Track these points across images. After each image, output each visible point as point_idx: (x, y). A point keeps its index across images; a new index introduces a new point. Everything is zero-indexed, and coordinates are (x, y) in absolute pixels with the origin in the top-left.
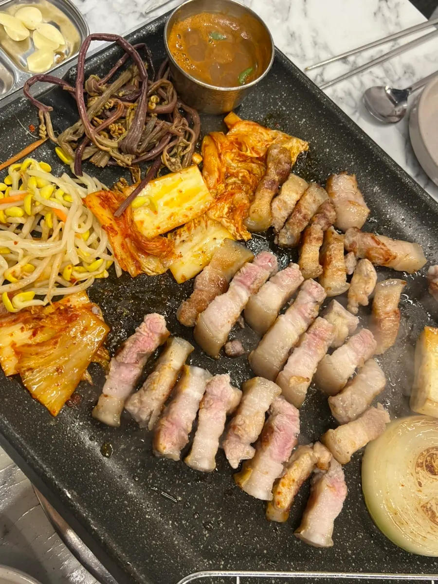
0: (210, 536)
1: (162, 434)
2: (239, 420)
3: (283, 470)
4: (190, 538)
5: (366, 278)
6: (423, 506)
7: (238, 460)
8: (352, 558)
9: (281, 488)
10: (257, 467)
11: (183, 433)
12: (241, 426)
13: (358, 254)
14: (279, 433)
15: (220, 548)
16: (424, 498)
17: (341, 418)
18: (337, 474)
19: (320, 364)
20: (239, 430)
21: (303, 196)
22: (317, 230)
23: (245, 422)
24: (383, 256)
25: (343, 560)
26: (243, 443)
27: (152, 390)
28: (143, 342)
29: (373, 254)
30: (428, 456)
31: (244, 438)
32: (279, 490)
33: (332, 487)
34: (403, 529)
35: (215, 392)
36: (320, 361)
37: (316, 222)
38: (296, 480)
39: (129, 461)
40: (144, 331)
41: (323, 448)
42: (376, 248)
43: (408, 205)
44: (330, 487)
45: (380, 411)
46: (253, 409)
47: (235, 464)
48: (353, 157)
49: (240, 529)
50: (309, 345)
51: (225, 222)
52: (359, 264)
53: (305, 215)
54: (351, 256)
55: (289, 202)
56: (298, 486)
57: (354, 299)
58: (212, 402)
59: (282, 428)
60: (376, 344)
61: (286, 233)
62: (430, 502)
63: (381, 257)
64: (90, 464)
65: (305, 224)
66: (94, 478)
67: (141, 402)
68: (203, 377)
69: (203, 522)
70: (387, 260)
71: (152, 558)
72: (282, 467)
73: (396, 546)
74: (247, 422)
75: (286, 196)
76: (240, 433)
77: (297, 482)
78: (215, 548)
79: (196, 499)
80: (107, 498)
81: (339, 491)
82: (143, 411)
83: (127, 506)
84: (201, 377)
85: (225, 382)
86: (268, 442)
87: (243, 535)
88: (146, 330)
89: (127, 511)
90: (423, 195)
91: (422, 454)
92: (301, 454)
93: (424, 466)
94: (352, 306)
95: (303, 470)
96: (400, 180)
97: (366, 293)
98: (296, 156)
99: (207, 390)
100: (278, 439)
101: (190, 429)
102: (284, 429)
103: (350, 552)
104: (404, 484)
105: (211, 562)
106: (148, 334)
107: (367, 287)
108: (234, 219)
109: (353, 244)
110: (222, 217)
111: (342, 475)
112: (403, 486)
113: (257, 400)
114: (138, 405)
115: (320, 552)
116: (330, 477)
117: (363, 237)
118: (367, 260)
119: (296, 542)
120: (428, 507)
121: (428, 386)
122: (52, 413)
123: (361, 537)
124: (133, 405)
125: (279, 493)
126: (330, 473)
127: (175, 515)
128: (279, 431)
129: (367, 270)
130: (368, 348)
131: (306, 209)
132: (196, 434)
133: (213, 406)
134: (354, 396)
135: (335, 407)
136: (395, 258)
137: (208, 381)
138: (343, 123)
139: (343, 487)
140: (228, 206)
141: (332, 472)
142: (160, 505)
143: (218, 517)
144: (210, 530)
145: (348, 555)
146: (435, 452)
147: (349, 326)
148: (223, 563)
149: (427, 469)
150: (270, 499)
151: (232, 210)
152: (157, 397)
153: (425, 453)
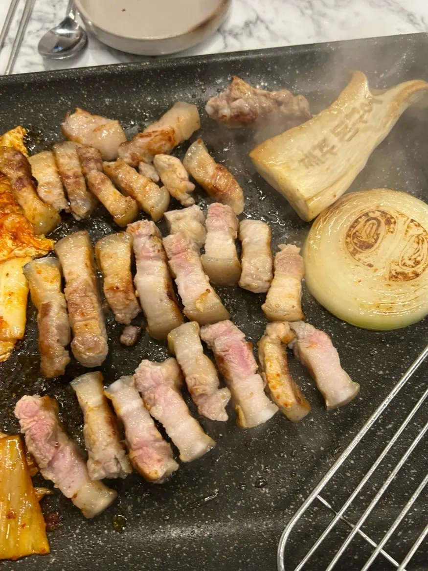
0: (270, 489)
1: (140, 465)
2: (190, 382)
3: (262, 377)
4: (257, 509)
5: (171, 169)
6: (390, 278)
7: (222, 411)
8: (387, 374)
9: (275, 392)
10: (241, 399)
11: (157, 444)
12: (195, 385)
13: (146, 160)
14: (229, 354)
15: (287, 489)
16: (383, 272)
17: (263, 288)
18: (306, 330)
19: (205, 270)
20: (196, 389)
21: (57, 164)
22: (95, 175)
23: (195, 379)
24: (163, 140)
25: (382, 384)
26: (212, 395)
27: (94, 444)
28: (39, 430)
29: (155, 147)
30: (353, 239)
31: (209, 390)
32: (275, 395)
33: (312, 344)
34: (395, 311)
35: (147, 385)
36: (203, 266)
37: (87, 172)
38: (279, 372)
39: (147, 512)
40: (28, 424)
41: (274, 325)
42: (152, 140)
43: (142, 86)
44: (311, 346)
45: (285, 250)
46: (191, 363)
47: (224, 417)
48: (64, 98)
49: (285, 456)
50: (179, 266)
51: (19, 252)
52: (156, 165)
53: (74, 175)
54: (143, 166)
55: (51, 180)
56: (286, 374)
57: (179, 193)
58: (152, 395)
59: (227, 348)
60: (229, 207)
61: (77, 203)
62: (392, 268)
63: (163, 142)
64: (117, 553)
65: (82, 180)
66: (132, 560)
67: (98, 462)
68: (125, 385)
69: (253, 485)
70: (170, 139)
71: (243, 562)
72: (258, 376)
73: (407, 328)
74: (197, 376)
75: (44, 178)
76: (200, 391)
77: (283, 373)
78: (283, 493)
79: (229, 476)
80: (157, 563)
81: (319, 341)
82: (108, 466)
83: (182, 547)
84: (123, 388)
85: (147, 369)
86: (227, 370)
87: (293, 457)
88: (28, 421)
89: (185, 551)
90: (142, 66)
91: (347, 242)
92: (263, 350)
93: (358, 249)
94: (185, 200)
95: (277, 359)
96: (113, 75)
97: (183, 179)
98: (21, 144)
99: (140, 391)
100: (232, 360)
101: (158, 435)
102: (230, 347)
103: (381, 372)
104: (359, 279)
105: (292, 507)
106: (34, 421)
107: (178, 174)
108: (23, 243)
109: (133, 157)
110: (12, 250)
111: (309, 327)
112: (360, 281)
113: (186, 351)
114: (97, 468)
115: (361, 399)
116: (303, 338)
117: (134, 145)
118: (157, 156)
119: (335, 414)
120: (395, 274)
121: (296, 192)
122: (43, 553)
123: (376, 352)
124: (94, 471)
125: (278, 397)
126: (301, 336)
127: (226, 507)
128: (227, 353)
129: (164, 162)
130: (225, 216)
131: (70, 169)
132: (167, 433)
133: (157, 397)
134: (252, 261)
135: (249, 285)
136: (174, 132)
137: (132, 384)
138: (25, 82)
139: (320, 334)
140: (7, 238)
141: (301, 334)
142: (207, 514)
143: (259, 468)
144: (265, 485)
145: (383, 376)
146: (354, 231)
147: (195, 218)
148: (301, 496)
149: (363, 250)
150: (277, 409)
151: (15, 238)
152: (105, 443)
153: (349, 240)
